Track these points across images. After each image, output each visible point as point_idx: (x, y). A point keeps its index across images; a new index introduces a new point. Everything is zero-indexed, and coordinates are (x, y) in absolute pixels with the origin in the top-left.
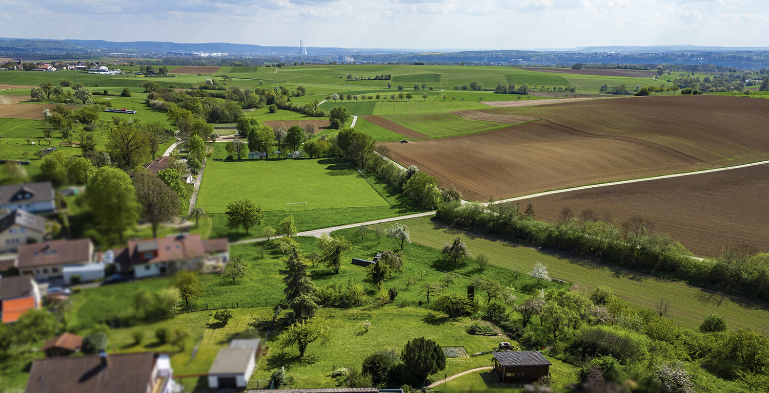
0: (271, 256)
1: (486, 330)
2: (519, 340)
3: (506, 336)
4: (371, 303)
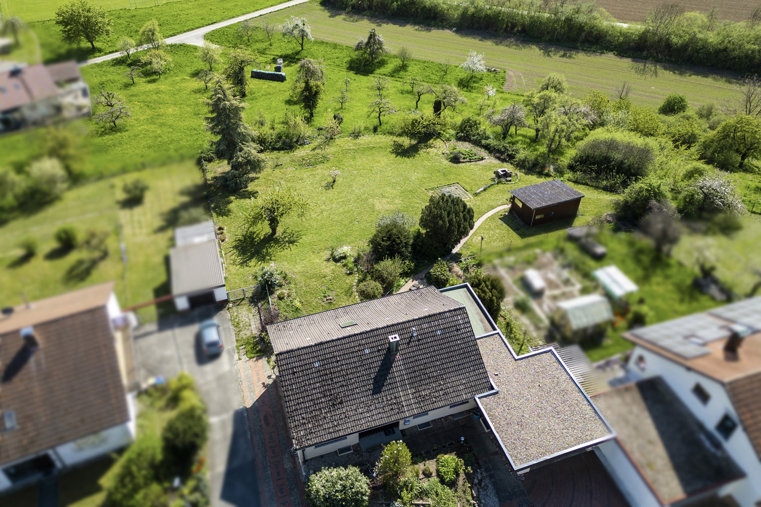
0: (144, 80)
1: (470, 155)
2: (512, 162)
3: (494, 158)
4: (316, 138)
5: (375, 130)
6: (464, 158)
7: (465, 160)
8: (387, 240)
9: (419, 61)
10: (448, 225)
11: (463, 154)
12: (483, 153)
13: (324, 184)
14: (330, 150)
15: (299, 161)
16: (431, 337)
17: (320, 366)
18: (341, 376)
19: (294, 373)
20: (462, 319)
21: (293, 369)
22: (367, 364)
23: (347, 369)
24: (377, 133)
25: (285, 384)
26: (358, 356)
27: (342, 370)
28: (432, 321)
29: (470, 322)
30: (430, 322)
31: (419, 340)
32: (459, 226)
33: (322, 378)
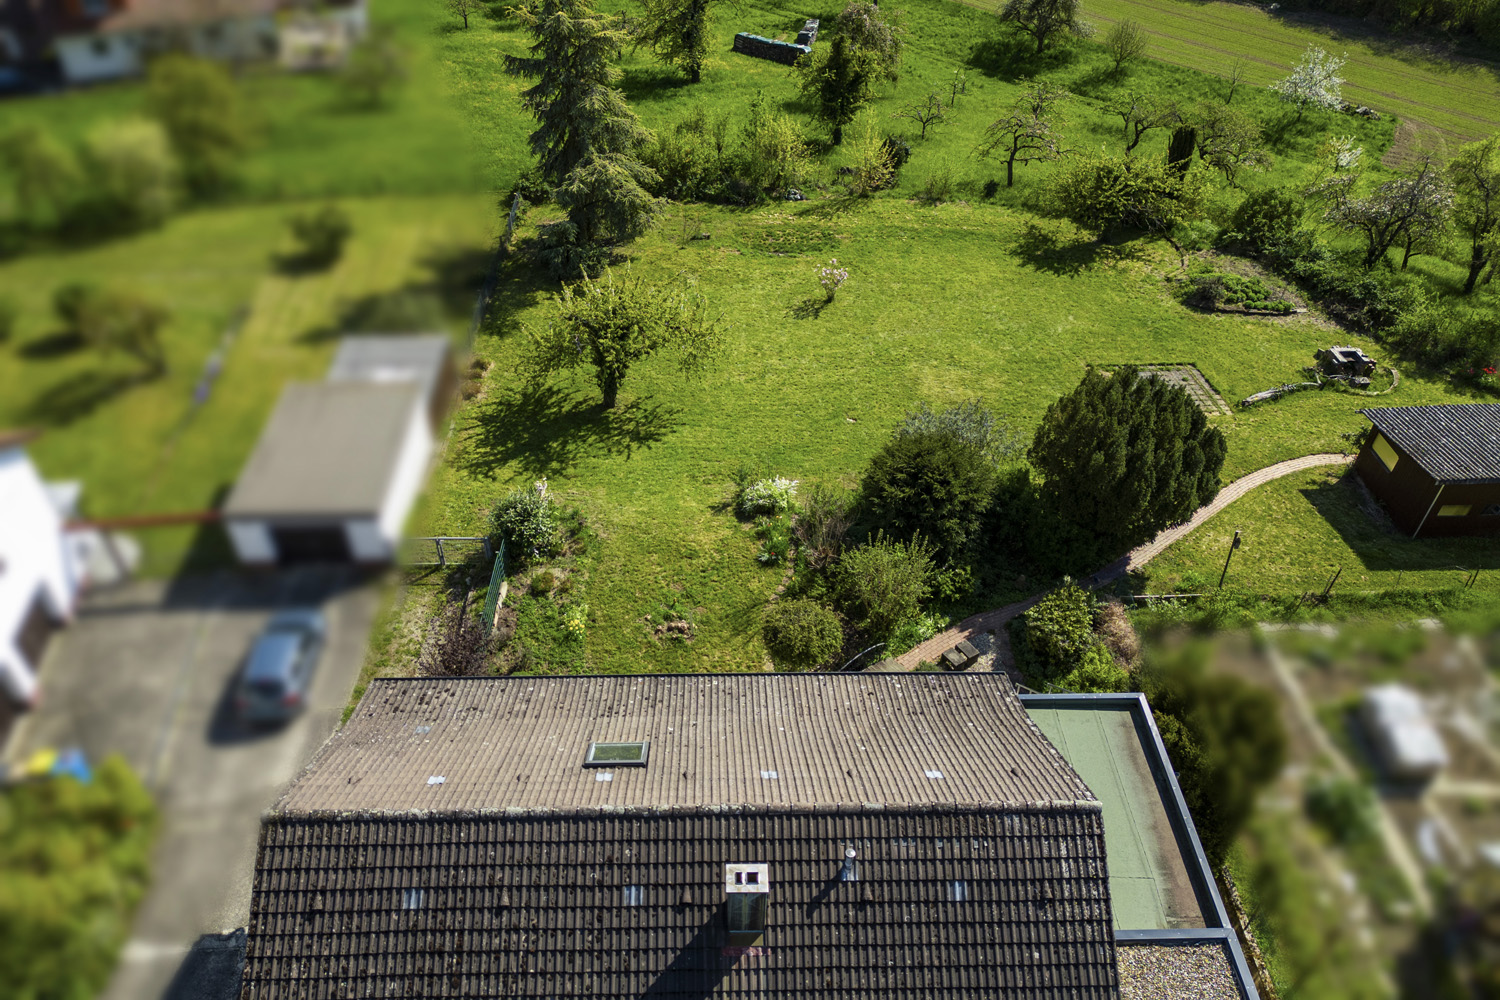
0: (492, 23)
1: (1251, 294)
2: (1382, 334)
3: (1324, 317)
4: (824, 188)
5: (990, 190)
6: (1229, 301)
7: (1232, 307)
8: (906, 483)
9: (1161, 67)
10: (1122, 470)
11: (1228, 288)
12: (1292, 296)
13: (798, 301)
14: (847, 221)
15: (757, 236)
16: (918, 903)
17: (426, 911)
18: (497, 975)
19: (310, 915)
20: (1076, 860)
21: (313, 899)
22: (619, 952)
23: (527, 952)
24: (992, 200)
25: (263, 950)
26: (592, 908)
27: (507, 952)
28: (941, 839)
29: (1105, 881)
30: (932, 839)
31: (861, 904)
32: (1162, 483)
33: (419, 964)
